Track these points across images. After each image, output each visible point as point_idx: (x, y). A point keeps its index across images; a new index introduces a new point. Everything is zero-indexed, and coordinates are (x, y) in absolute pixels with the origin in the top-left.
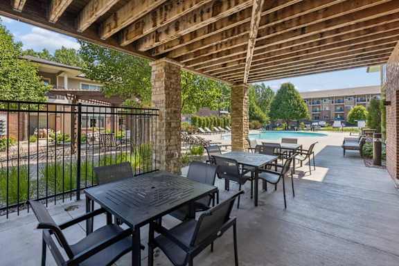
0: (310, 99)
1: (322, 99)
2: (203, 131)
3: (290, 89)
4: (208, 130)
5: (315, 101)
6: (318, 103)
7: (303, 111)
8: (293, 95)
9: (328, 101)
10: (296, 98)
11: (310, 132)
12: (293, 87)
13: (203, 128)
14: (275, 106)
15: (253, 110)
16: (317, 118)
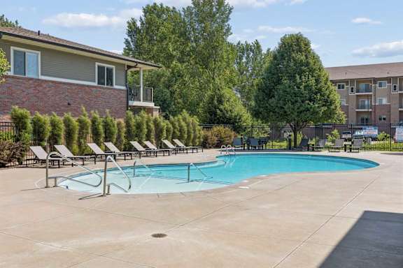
0: (352, 81)
1: (375, 80)
2: (139, 148)
3: (300, 51)
4: (152, 146)
5: (362, 86)
6: (368, 89)
7: (328, 102)
8: (307, 64)
9: (386, 85)
10: (312, 71)
11: (342, 154)
12: (307, 44)
13: (140, 142)
14: (266, 92)
15: (220, 102)
16: (365, 122)
